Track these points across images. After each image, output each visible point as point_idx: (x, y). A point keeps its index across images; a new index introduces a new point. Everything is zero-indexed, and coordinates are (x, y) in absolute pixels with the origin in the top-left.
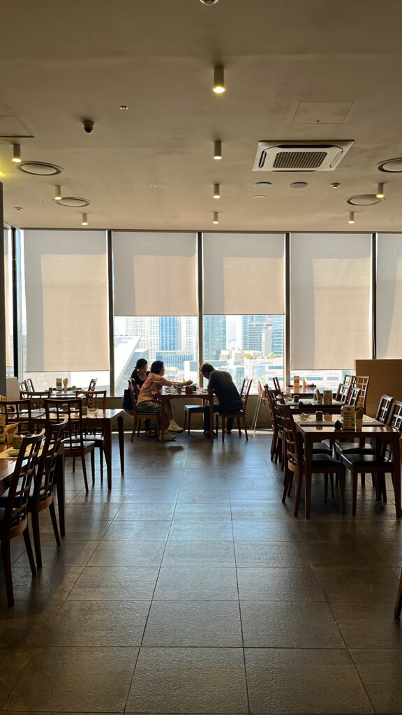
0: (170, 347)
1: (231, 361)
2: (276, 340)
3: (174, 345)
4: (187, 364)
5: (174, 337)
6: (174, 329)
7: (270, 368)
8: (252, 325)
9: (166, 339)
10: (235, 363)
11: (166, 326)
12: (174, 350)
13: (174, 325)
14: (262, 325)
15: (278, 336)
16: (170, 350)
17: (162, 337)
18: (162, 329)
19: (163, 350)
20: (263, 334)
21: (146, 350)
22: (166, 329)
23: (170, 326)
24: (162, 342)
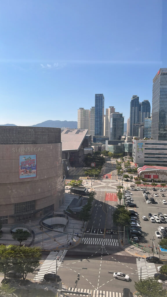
0: (99, 134)
1: (126, 141)
2: (145, 132)
3: (101, 133)
4: (107, 142)
5: (101, 130)
6: (101, 127)
7: (146, 144)
8: (134, 125)
9: (97, 131)
10: (128, 142)
11: (98, 125)
12: (101, 135)
13: (101, 125)
14: (139, 125)
15: (146, 130)
16: (99, 135)
17: (96, 130)
18: (96, 127)
19: (96, 135)
20: (140, 129)
21: (90, 135)
22: (98, 127)
23: (99, 125)
24: (96, 132)
